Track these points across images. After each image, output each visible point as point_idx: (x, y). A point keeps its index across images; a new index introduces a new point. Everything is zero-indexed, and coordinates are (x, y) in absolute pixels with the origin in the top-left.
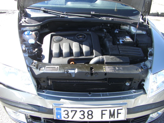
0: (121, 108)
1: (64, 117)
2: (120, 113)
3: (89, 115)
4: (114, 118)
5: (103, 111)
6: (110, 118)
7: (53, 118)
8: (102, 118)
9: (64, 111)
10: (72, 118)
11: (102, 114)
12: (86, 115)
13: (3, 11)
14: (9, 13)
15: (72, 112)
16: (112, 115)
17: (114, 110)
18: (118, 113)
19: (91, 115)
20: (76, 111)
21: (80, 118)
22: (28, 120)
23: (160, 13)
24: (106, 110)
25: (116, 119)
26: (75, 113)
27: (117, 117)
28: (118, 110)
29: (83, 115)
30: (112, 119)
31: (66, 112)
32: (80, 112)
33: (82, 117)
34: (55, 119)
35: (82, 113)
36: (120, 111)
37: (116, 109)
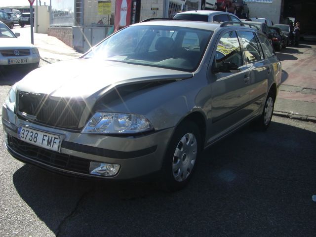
0: (57, 137)
1: (22, 136)
2: (56, 143)
3: (35, 137)
4: (50, 146)
5: (44, 137)
6: (47, 145)
7: (17, 137)
8: (42, 144)
9: (23, 130)
10: (25, 138)
11: (43, 140)
12: (33, 137)
15: (26, 132)
16: (49, 142)
17: (52, 137)
18: (54, 142)
20: (29, 131)
21: (29, 139)
24: (47, 136)
25: (51, 148)
26: (28, 133)
27: (53, 146)
28: (55, 138)
29: (31, 136)
30: (48, 147)
31: (23, 132)
32: (31, 133)
33: (31, 138)
36: (56, 140)
37: (54, 136)
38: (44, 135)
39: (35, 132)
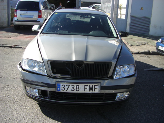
0: (96, 85)
1: (62, 89)
2: (96, 88)
3: (77, 88)
4: (92, 91)
5: (86, 86)
6: (90, 91)
7: (55, 91)
8: (85, 91)
9: (62, 85)
10: (67, 90)
11: (85, 88)
12: (75, 88)
13: (19, 46)
14: (24, 48)
15: (67, 86)
16: (91, 89)
17: (92, 86)
18: (95, 88)
19: (78, 88)
20: (69, 85)
21: (72, 90)
22: (40, 95)
23: (151, 52)
24: (87, 86)
25: (93, 92)
26: (69, 87)
27: (94, 91)
28: (95, 86)
29: (73, 88)
30: (91, 92)
31: (63, 86)
32: (72, 86)
33: (73, 89)
34: (56, 91)
35: (73, 87)
36: (96, 87)
37: (93, 85)
38: (85, 86)
39: (75, 85)
